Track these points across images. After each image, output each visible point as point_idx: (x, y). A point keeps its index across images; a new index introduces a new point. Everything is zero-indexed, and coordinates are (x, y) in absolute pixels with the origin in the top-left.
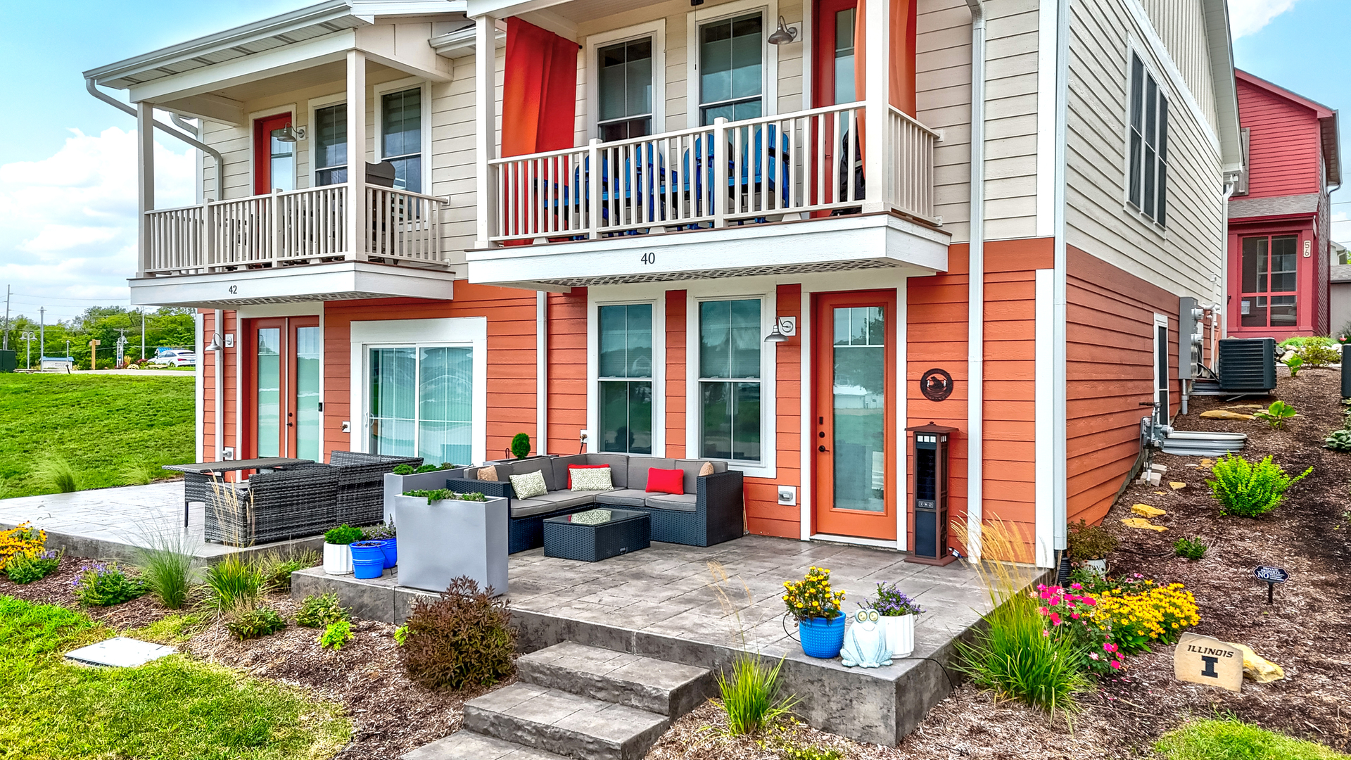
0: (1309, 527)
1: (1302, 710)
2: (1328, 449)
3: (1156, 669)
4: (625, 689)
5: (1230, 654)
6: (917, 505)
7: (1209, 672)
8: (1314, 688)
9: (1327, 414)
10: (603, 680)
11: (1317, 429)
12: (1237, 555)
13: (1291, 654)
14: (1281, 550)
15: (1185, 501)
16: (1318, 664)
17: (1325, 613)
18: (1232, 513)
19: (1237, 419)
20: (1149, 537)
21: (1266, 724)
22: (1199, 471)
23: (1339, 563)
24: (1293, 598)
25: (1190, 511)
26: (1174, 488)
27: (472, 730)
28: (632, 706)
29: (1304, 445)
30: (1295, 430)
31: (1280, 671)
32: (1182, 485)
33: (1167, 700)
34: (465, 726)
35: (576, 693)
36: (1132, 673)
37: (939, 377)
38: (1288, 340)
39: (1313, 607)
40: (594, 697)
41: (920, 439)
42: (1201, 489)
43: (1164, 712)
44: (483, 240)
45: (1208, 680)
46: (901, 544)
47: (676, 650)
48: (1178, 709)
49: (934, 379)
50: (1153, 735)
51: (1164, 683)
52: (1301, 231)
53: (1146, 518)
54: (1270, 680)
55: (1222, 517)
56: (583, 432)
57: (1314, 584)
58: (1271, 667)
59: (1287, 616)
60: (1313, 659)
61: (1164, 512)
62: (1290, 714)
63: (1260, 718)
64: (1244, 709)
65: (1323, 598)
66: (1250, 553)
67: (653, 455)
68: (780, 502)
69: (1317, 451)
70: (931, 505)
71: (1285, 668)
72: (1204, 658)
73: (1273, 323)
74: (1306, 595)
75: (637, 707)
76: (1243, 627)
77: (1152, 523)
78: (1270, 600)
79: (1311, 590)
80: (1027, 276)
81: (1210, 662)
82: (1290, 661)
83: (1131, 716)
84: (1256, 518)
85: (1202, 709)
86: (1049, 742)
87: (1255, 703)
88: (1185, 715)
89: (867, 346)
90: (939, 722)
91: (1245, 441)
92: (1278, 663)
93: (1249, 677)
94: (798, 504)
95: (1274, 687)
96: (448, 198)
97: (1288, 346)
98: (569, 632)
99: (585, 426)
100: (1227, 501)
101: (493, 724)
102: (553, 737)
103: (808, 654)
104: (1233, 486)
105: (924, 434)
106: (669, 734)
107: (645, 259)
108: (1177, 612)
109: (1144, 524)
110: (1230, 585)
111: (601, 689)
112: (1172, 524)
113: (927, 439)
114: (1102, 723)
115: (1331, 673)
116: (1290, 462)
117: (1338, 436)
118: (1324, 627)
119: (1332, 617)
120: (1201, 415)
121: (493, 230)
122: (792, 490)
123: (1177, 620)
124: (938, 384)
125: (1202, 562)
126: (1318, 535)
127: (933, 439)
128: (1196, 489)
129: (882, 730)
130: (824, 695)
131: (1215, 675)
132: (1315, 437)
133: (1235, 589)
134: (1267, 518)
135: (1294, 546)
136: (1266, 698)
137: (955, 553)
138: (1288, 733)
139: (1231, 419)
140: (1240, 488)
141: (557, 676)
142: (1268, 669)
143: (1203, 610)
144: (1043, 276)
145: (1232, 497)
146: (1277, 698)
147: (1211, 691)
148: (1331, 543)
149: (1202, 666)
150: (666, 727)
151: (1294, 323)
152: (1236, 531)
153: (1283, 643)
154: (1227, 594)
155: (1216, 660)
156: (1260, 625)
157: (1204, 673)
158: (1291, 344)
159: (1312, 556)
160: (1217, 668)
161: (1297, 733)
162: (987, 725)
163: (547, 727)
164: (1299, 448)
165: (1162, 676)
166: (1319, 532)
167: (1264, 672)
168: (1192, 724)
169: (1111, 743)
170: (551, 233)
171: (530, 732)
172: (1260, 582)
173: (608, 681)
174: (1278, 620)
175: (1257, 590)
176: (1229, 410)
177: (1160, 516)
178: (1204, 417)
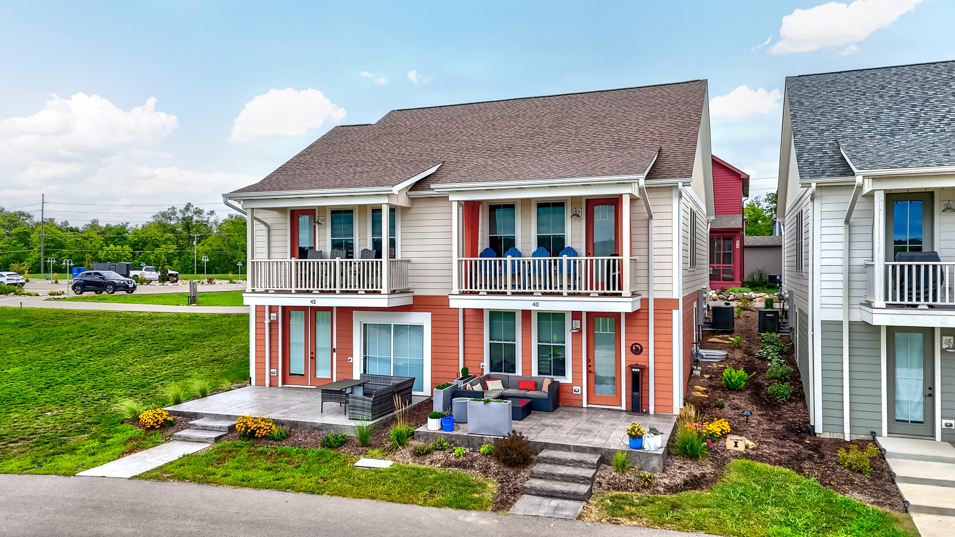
0: (754, 393)
1: (761, 455)
2: (757, 358)
3: (721, 446)
4: (580, 462)
5: (742, 440)
6: (632, 394)
7: (736, 446)
8: (764, 449)
9: (754, 340)
10: (572, 460)
11: (751, 348)
12: (734, 406)
13: (756, 439)
14: (747, 403)
15: (711, 383)
16: (764, 442)
17: (763, 425)
18: (729, 389)
19: (722, 343)
20: (704, 400)
21: (753, 460)
22: (712, 369)
23: (765, 407)
24: (754, 421)
25: (714, 388)
26: (706, 377)
27: (535, 478)
28: (583, 467)
29: (748, 356)
30: (744, 348)
31: (754, 444)
32: (708, 376)
33: (726, 455)
34: (532, 477)
35: (562, 465)
36: (714, 448)
37: (637, 346)
38: (730, 289)
39: (759, 423)
40: (568, 465)
41: (633, 370)
42: (715, 378)
43: (726, 458)
44: (456, 290)
45: (736, 448)
46: (624, 407)
47: (588, 449)
48: (729, 457)
49: (636, 347)
50: (724, 465)
51: (724, 450)
52: (735, 236)
53: (699, 391)
54: (752, 447)
55: (726, 391)
56: (482, 364)
57: (759, 415)
58: (753, 443)
59: (752, 427)
60: (762, 440)
61: (705, 389)
62: (758, 457)
63: (751, 458)
64: (746, 456)
65: (762, 420)
66: (737, 404)
67: (517, 374)
68: (574, 393)
69: (752, 359)
70: (638, 394)
71: (755, 443)
72: (735, 442)
73: (724, 280)
74: (757, 419)
75: (585, 467)
76: (741, 431)
77: (703, 394)
78: (747, 422)
79: (758, 417)
80: (670, 312)
81: (736, 443)
82: (756, 441)
83: (718, 460)
84: (737, 391)
85: (735, 457)
86: (700, 469)
87: (749, 454)
88: (731, 459)
89: (608, 332)
90: (669, 466)
91: (727, 355)
92: (753, 442)
93: (747, 447)
94: (582, 393)
95: (753, 449)
96: (410, 259)
97: (731, 293)
98: (546, 446)
99: (483, 361)
100: (728, 384)
101: (543, 475)
102: (567, 477)
103: (631, 448)
104: (730, 379)
105: (635, 368)
106: (598, 474)
107: (534, 305)
108: (724, 428)
109: (699, 394)
110: (734, 417)
111: (571, 463)
112: (709, 394)
113: (636, 370)
114: (711, 463)
115: (768, 444)
116: (744, 364)
117: (760, 353)
118: (764, 430)
119: (765, 426)
120: (708, 341)
121: (459, 286)
122: (579, 388)
123: (724, 431)
124: (637, 348)
125: (724, 409)
126: (757, 396)
127: (638, 370)
128: (713, 378)
129: (658, 468)
130: (640, 460)
131: (737, 447)
132: (751, 352)
133: (736, 418)
134: (740, 390)
135: (751, 401)
136: (752, 453)
137: (644, 410)
138: (759, 462)
139: (719, 343)
140: (732, 380)
141: (554, 460)
142: (751, 444)
143: (731, 427)
144: (675, 312)
145: (730, 383)
146: (754, 452)
147: (737, 452)
148: (762, 399)
149: (734, 444)
150: (596, 472)
151: (732, 280)
152: (731, 396)
153: (753, 436)
154: (733, 420)
155: (738, 442)
156: (746, 430)
157: (735, 447)
158: (732, 291)
159: (757, 405)
160: (738, 445)
161: (761, 462)
162: (682, 465)
163: (564, 474)
164: (746, 357)
165: (723, 448)
166: (757, 394)
167: (750, 445)
168: (734, 461)
169: (715, 468)
170: (488, 290)
171: (558, 476)
172: (743, 416)
173: (574, 460)
174: (750, 428)
175: (742, 419)
176: (718, 338)
177: (705, 391)
178: (709, 342)
